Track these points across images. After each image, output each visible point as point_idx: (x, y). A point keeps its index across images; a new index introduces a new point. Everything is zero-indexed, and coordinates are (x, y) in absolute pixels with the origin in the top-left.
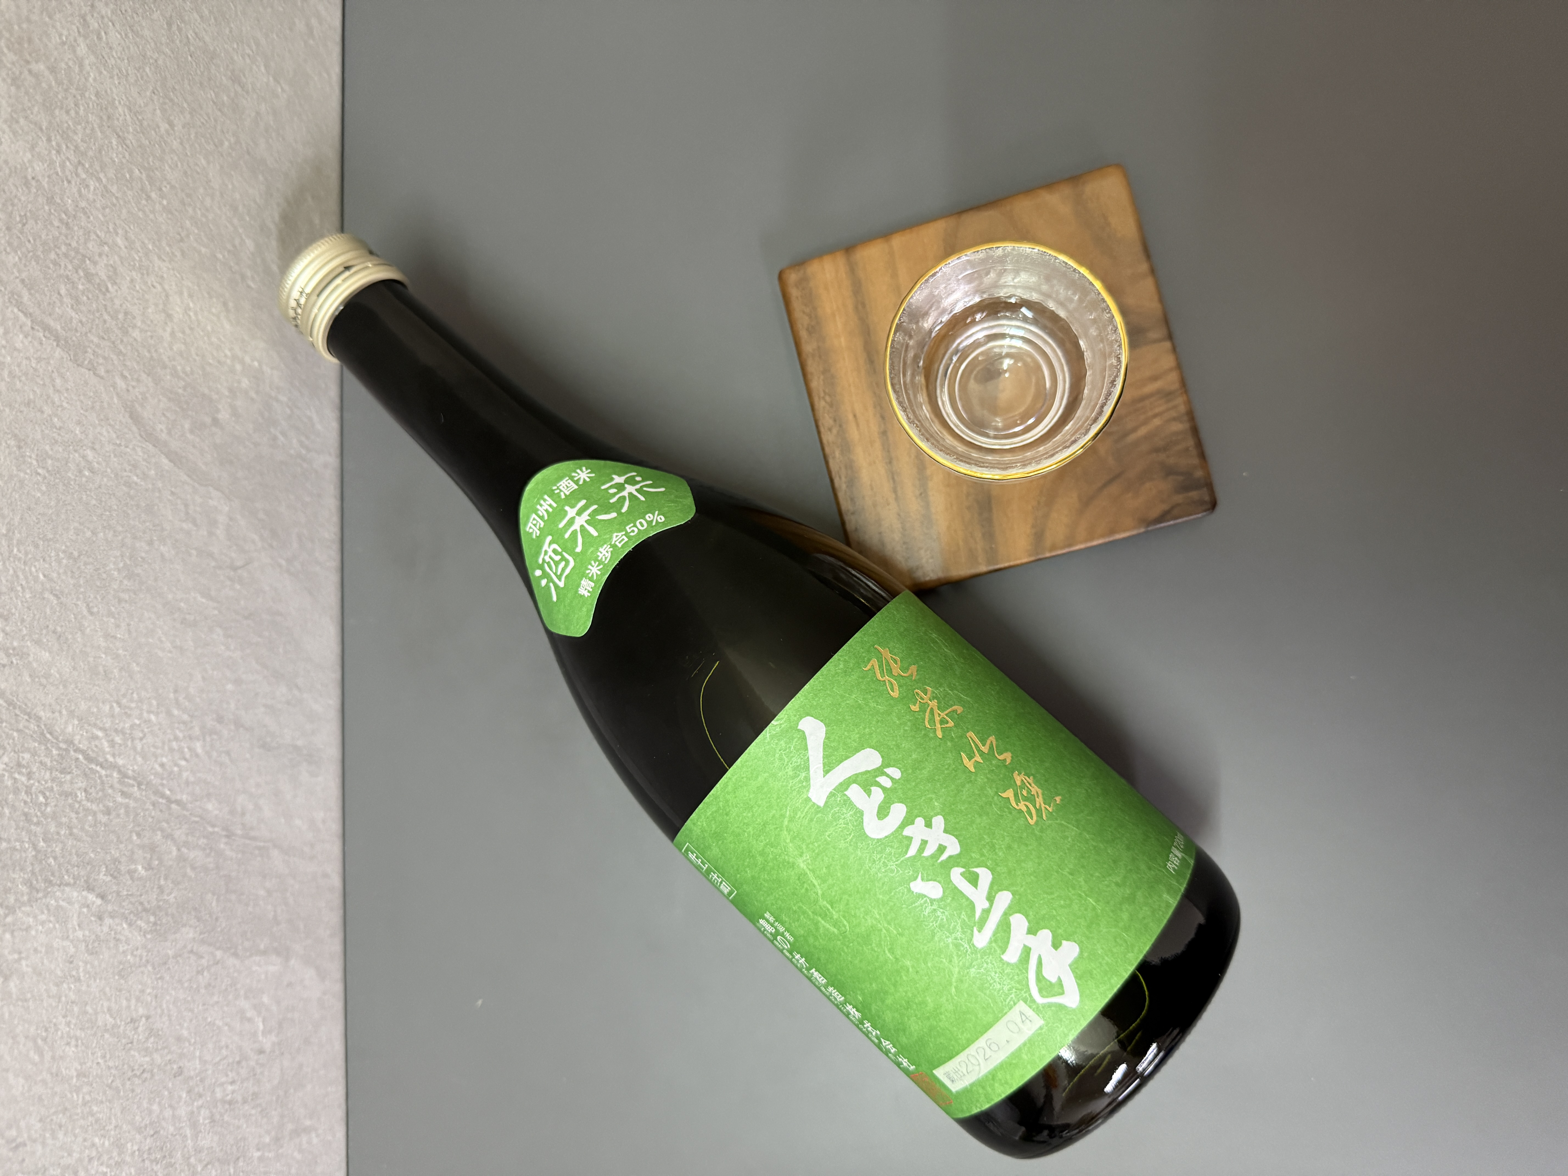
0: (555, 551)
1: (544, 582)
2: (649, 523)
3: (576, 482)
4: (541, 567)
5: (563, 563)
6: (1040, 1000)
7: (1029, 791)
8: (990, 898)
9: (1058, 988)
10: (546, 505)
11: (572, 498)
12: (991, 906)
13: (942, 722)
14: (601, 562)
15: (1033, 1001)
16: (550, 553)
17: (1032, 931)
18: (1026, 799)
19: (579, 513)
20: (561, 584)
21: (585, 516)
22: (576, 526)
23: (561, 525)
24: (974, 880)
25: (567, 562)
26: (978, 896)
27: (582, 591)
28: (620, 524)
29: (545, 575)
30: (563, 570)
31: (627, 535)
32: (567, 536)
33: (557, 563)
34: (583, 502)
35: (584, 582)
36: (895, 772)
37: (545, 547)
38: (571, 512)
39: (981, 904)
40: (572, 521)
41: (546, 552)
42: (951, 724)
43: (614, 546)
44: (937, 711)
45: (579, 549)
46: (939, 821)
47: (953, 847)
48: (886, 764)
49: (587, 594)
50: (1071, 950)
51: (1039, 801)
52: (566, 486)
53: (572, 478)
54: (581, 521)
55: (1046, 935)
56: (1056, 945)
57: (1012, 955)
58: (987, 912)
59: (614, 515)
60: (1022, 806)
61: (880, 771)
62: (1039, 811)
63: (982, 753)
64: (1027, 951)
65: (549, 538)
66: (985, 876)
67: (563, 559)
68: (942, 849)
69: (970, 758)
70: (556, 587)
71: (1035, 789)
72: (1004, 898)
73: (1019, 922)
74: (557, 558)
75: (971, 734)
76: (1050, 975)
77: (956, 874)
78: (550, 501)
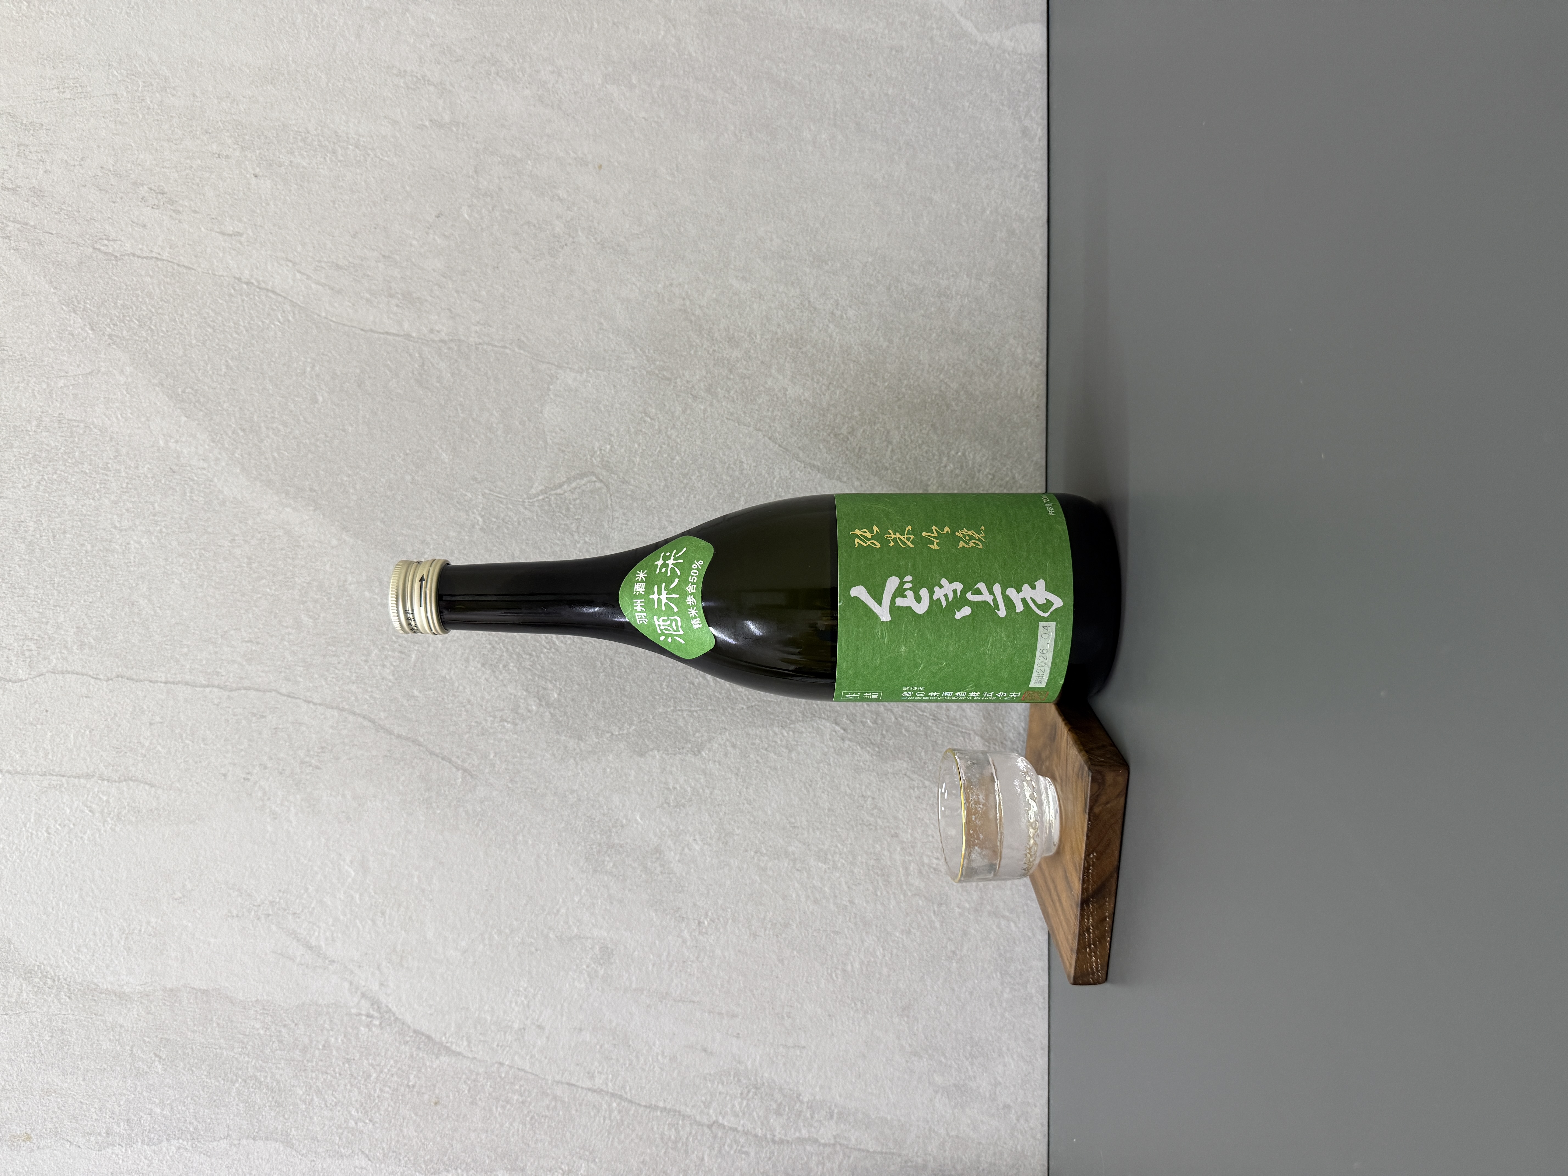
0: (663, 621)
1: (670, 640)
2: (698, 569)
3: (642, 581)
4: (663, 634)
5: (674, 623)
6: (1046, 615)
7: (968, 535)
8: (991, 592)
9: (1049, 603)
10: (638, 604)
11: (649, 590)
12: (994, 595)
13: (908, 539)
14: (693, 606)
15: (1044, 617)
16: (662, 623)
17: (1019, 590)
18: (970, 540)
19: (659, 593)
20: (681, 632)
21: (664, 593)
22: (664, 601)
23: (656, 606)
24: (978, 592)
25: (676, 621)
26: (986, 597)
27: (696, 627)
28: (684, 581)
29: (667, 636)
30: (677, 626)
31: (693, 583)
32: (664, 609)
33: (671, 625)
34: (656, 587)
35: (693, 622)
36: (909, 578)
37: (657, 623)
38: (655, 597)
39: (989, 598)
40: (660, 601)
41: (659, 625)
42: (912, 537)
43: (692, 594)
44: (902, 537)
45: (676, 610)
46: (944, 582)
47: (959, 586)
48: (901, 578)
49: (700, 626)
50: (1041, 584)
51: (976, 536)
52: (639, 587)
53: (638, 581)
54: (664, 596)
55: (1026, 587)
56: (1033, 587)
57: (1020, 608)
58: (995, 600)
59: (677, 580)
60: (971, 544)
61: (902, 583)
62: (979, 540)
63: (935, 538)
64: (1024, 600)
65: (655, 617)
66: (981, 586)
67: (672, 621)
68: (955, 591)
69: (933, 543)
70: (679, 636)
71: (970, 533)
72: (997, 588)
73: (1011, 592)
74: (668, 622)
75: (924, 534)
76: (1041, 601)
77: (970, 596)
78: (639, 601)
